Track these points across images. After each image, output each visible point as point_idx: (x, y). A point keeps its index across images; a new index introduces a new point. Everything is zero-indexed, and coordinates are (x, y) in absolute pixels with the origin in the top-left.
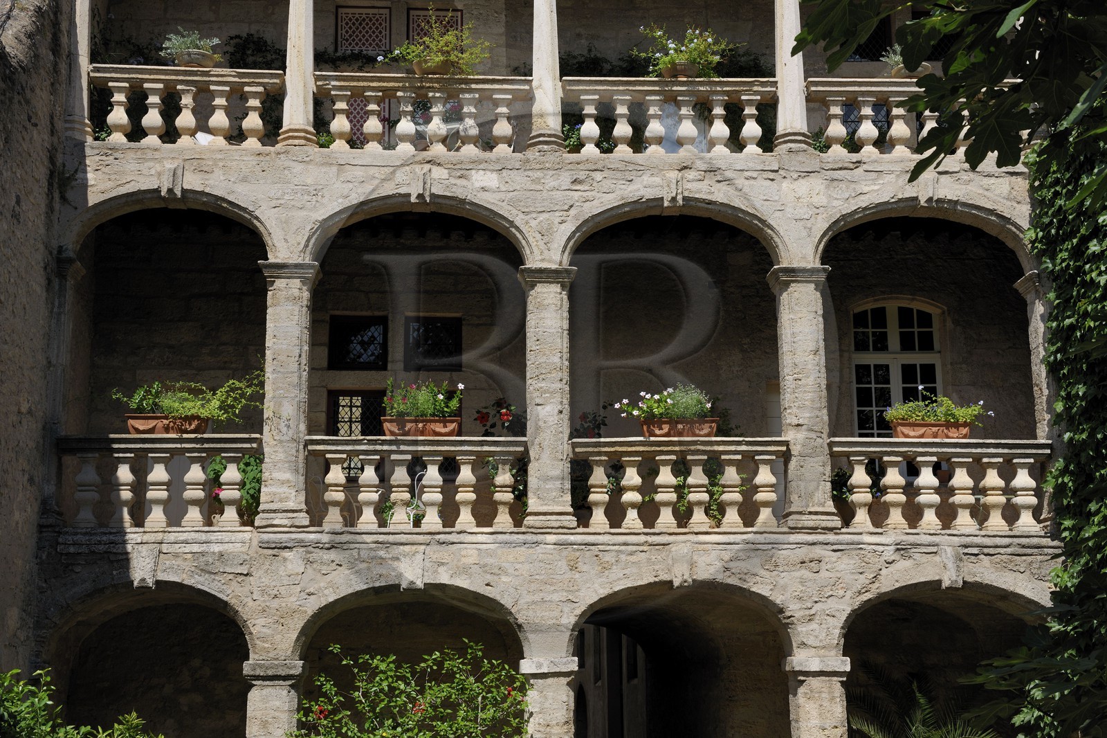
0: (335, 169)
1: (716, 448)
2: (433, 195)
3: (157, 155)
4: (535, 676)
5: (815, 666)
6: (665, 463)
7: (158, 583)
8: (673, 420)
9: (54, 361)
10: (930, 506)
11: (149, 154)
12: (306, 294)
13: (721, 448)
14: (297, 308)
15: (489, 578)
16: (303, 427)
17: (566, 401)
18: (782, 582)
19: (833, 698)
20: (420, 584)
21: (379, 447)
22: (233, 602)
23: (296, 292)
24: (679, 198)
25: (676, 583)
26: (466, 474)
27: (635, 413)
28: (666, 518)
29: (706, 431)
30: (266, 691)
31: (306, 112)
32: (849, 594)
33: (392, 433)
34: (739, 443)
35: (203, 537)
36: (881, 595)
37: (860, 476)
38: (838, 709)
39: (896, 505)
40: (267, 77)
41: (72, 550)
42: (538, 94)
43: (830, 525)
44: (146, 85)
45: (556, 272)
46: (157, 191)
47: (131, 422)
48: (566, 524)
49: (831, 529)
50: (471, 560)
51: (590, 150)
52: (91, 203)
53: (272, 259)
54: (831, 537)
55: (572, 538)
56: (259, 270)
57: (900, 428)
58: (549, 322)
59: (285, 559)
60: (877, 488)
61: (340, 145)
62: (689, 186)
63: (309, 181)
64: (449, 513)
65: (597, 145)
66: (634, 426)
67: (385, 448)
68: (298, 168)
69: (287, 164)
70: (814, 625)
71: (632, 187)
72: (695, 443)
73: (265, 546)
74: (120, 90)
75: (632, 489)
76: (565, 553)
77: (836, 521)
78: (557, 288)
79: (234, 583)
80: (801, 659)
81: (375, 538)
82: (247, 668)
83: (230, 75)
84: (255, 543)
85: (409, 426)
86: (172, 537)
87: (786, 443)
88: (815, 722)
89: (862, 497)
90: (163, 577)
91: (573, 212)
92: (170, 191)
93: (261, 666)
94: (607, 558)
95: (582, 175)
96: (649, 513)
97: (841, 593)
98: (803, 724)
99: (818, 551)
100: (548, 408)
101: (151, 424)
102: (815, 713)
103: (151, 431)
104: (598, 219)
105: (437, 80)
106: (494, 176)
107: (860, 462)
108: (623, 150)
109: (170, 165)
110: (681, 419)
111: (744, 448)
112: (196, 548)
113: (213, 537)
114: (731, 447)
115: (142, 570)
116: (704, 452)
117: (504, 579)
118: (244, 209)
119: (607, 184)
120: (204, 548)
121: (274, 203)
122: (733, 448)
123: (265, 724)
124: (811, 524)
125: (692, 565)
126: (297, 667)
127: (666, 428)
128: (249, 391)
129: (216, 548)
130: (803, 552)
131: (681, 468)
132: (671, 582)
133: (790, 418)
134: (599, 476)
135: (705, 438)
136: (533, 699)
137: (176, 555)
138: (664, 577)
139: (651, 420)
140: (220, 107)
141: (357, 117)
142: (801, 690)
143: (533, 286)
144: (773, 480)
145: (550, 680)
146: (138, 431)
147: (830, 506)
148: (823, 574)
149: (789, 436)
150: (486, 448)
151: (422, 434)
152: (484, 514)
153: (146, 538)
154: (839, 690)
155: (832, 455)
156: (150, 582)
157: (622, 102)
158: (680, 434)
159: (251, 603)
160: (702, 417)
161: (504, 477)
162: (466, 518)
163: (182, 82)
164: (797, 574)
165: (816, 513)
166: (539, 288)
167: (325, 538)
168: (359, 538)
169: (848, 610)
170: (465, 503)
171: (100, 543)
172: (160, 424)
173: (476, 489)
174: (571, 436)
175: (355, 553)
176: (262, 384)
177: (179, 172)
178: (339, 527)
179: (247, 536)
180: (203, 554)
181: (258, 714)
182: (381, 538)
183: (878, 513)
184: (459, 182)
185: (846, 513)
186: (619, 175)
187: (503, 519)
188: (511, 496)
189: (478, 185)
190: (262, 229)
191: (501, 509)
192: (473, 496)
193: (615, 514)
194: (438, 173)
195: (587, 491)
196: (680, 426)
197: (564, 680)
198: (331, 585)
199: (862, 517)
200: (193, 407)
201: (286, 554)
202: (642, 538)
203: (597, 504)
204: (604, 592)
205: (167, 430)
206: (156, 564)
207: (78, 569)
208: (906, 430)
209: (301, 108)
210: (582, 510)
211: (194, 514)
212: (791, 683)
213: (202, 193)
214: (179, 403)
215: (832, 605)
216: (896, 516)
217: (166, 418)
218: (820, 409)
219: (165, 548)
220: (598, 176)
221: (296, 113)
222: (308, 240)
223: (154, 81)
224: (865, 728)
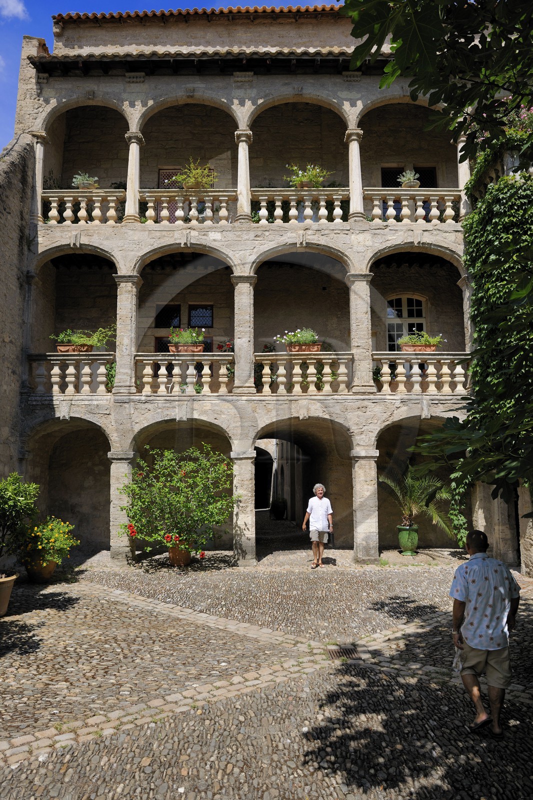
0: (147, 233)
1: (319, 357)
2: (191, 244)
3: (69, 229)
4: (236, 459)
5: (363, 454)
6: (297, 364)
7: (71, 417)
8: (300, 344)
9: (26, 321)
10: (417, 382)
11: (66, 229)
12: (135, 290)
13: (322, 357)
14: (130, 296)
15: (216, 416)
16: (133, 349)
17: (252, 337)
18: (348, 417)
19: (371, 468)
20: (185, 419)
21: (167, 358)
22: (103, 426)
23: (130, 289)
24: (304, 243)
25: (301, 418)
26: (206, 370)
27: (283, 341)
28: (297, 389)
29: (316, 349)
30: (118, 465)
31: (135, 208)
32: (379, 422)
33: (173, 351)
34: (330, 354)
35: (90, 398)
36: (393, 423)
37: (386, 369)
38: (373, 472)
39: (401, 382)
40: (119, 193)
41: (34, 403)
42: (240, 197)
43: (372, 391)
44: (65, 199)
45: (247, 277)
46: (69, 245)
47: (58, 347)
48: (251, 392)
49: (372, 393)
50: (208, 408)
51: (264, 222)
52: (40, 252)
53: (119, 274)
54: (372, 397)
55: (254, 398)
56: (113, 278)
57: (404, 348)
58: (244, 300)
59: (125, 408)
60: (393, 375)
61: (150, 222)
62: (309, 237)
63: (136, 238)
64: (199, 387)
65: (267, 220)
66: (283, 347)
67: (170, 358)
68: (131, 232)
69: (126, 231)
70: (363, 436)
71: (283, 238)
72: (310, 355)
73: (116, 402)
74: (54, 201)
75: (282, 376)
76: (250, 405)
77: (375, 390)
78: (248, 285)
79: (103, 418)
80: (357, 451)
81: (165, 398)
82: (109, 455)
83: (102, 192)
84: (112, 400)
85: (180, 348)
86: (76, 398)
87: (353, 355)
88: (362, 478)
89: (386, 378)
90: (73, 415)
91: (255, 250)
92: (74, 244)
93: (115, 454)
94: (270, 406)
95: (259, 233)
96: (290, 387)
97: (376, 421)
98: (357, 480)
99: (366, 403)
100: (244, 339)
101: (67, 348)
102: (362, 475)
103: (67, 351)
104: (267, 253)
105: (194, 192)
106: (219, 234)
107: (385, 363)
108: (279, 222)
109: (74, 233)
110: (305, 344)
111: (333, 357)
112: (87, 403)
113: (94, 398)
114: (327, 357)
115: (63, 411)
116: (315, 359)
117: (223, 416)
118: (107, 252)
119: (271, 237)
120: (90, 402)
121: (120, 249)
122: (328, 357)
123: (118, 479)
124: (363, 391)
125: (308, 409)
126: (131, 454)
127: (297, 348)
128: (110, 333)
129: (95, 403)
130: (359, 404)
131: (304, 366)
132: (299, 417)
133: (354, 343)
134: (267, 370)
135: (315, 352)
136: (236, 469)
137: (78, 406)
138: (295, 415)
139: (291, 345)
140: (97, 207)
141: (157, 209)
142: (357, 465)
143: (237, 284)
144: (346, 371)
145: (243, 461)
146: (61, 351)
147: (372, 383)
148: (367, 413)
149: (354, 351)
150: (215, 358)
151: (186, 351)
152: (215, 387)
153: (65, 398)
154: (373, 465)
155: (373, 360)
156: (67, 418)
157: (279, 200)
158: (304, 351)
159: (111, 427)
160: (314, 343)
161: (223, 370)
162: (206, 389)
163: (81, 196)
164: (356, 413)
165: (365, 386)
166: (240, 285)
167: (143, 398)
168: (158, 398)
169: (379, 429)
170: (206, 382)
171: (46, 400)
172: (71, 348)
173: (212, 376)
174: (254, 352)
175: (156, 405)
176: (115, 330)
177: (79, 236)
178: (149, 394)
179: (109, 397)
180: (90, 405)
181: (115, 475)
182: (168, 398)
183: (393, 385)
184: (203, 237)
185: (379, 386)
186: (276, 233)
187: (223, 390)
188: (227, 379)
189: (211, 238)
190: (115, 261)
191: (222, 385)
192: (209, 379)
193: (274, 386)
194: (194, 233)
195: (261, 376)
196: (304, 347)
197: (250, 461)
198: (145, 419)
199: (386, 387)
200: (85, 340)
201: (126, 405)
202: (286, 398)
203: (266, 383)
204: (268, 422)
205: (74, 351)
206: (70, 409)
207: (37, 411)
208: (407, 348)
209: (133, 206)
210: (259, 385)
211: (86, 388)
212: (353, 462)
213: (89, 245)
214: (78, 339)
215: (371, 427)
216: (401, 387)
217: (73, 345)
218: (368, 339)
219: (73, 402)
220: (267, 233)
221: (131, 208)
222: (135, 265)
223: (68, 196)
224: (386, 481)
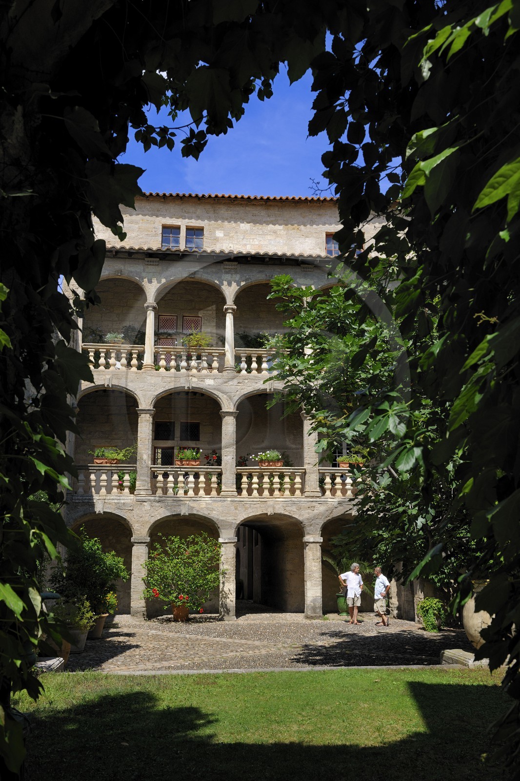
0: (161, 378)
1: (282, 471)
2: (192, 387)
3: (104, 373)
4: (223, 543)
5: (312, 540)
6: (266, 475)
7: (104, 512)
8: (269, 461)
9: (71, 440)
10: (350, 489)
11: (101, 373)
12: (151, 419)
13: (284, 471)
14: (148, 424)
15: (209, 512)
16: (150, 462)
17: (235, 455)
18: (302, 514)
19: (317, 550)
20: (187, 514)
21: (174, 469)
22: (128, 519)
23: (148, 418)
24: (272, 389)
25: (269, 514)
26: (202, 479)
27: (257, 459)
28: (266, 493)
29: (280, 465)
30: (138, 547)
31: (152, 359)
32: (323, 517)
33: (179, 465)
34: (290, 469)
35: (118, 498)
36: (333, 518)
37: (328, 480)
38: (319, 554)
39: (339, 489)
40: (139, 347)
41: (77, 501)
42: (227, 354)
43: (318, 495)
44: (100, 350)
45: (232, 412)
46: (104, 385)
47: (95, 460)
48: (234, 495)
49: (318, 497)
50: (203, 506)
51: (244, 372)
52: (82, 389)
53: (140, 408)
54: (318, 499)
55: (236, 499)
56: (136, 411)
57: (341, 464)
58: (229, 429)
59: (144, 505)
60: (333, 483)
61: (162, 370)
62: (275, 385)
63: (152, 382)
64: (196, 490)
65: (246, 370)
66: (256, 463)
67: (176, 469)
68: (149, 378)
69: (145, 376)
70: (312, 527)
71: (257, 385)
72: (276, 469)
73: (138, 501)
74: (92, 351)
75: (255, 483)
76: (233, 504)
77: (320, 494)
78: (232, 418)
79: (128, 513)
80: (308, 538)
81: (173, 499)
82: (132, 540)
83: (128, 346)
84: (135, 500)
85: (184, 462)
86: (108, 498)
87: (305, 469)
88: (311, 557)
89: (328, 486)
90: (106, 510)
91: (238, 393)
92: (108, 385)
93: (137, 539)
94: (247, 506)
95: (241, 381)
96: (260, 491)
97: (321, 517)
98: (307, 558)
99: (314, 504)
100: (229, 457)
101: (101, 461)
102: (311, 555)
103: (101, 463)
104: (245, 395)
105: (194, 349)
106: (212, 381)
107: (328, 475)
108: (254, 372)
109: (108, 377)
110: (272, 461)
111: (291, 471)
112: (116, 501)
113: (121, 498)
114: (287, 470)
115: (99, 508)
116: (279, 472)
117: (214, 512)
118: (131, 391)
119: (249, 384)
120: (118, 501)
121: (141, 389)
122: (288, 471)
123: (138, 557)
124: (312, 495)
125: (274, 508)
126: (148, 539)
127: (267, 464)
128: (133, 451)
129: (122, 501)
130: (309, 504)
131: (271, 476)
132: (267, 514)
133: (306, 461)
134: (245, 479)
135: (279, 467)
136: (223, 550)
137: (110, 504)
138: (265, 512)
139: (262, 461)
140: (124, 357)
141: (168, 360)
142: (307, 548)
143: (224, 417)
144: (300, 481)
145: (228, 544)
146: (97, 463)
147: (318, 489)
148: (314, 511)
149: (306, 467)
150: (209, 470)
151: (188, 465)
152: (208, 491)
153: (100, 498)
154: (319, 548)
155: (319, 473)
156: (102, 512)
157: (254, 356)
158: (271, 466)
159: (133, 519)
160: (278, 460)
161: (214, 479)
162: (202, 492)
163: (112, 349)
164: (307, 511)
165: (314, 492)
166: (226, 418)
167: (157, 498)
168: (168, 499)
169: (323, 523)
170: (202, 488)
171: (86, 499)
172: (104, 461)
173: (205, 483)
174: (236, 466)
175: (166, 504)
176: (137, 448)
177: (111, 379)
178: (161, 495)
179: (132, 498)
180: (118, 503)
181: (136, 554)
182: (175, 499)
183: (333, 491)
184: (201, 382)
185: (323, 491)
186: (253, 381)
187: (214, 493)
188: (217, 485)
189: (207, 384)
190: (137, 397)
191: (213, 489)
192: (204, 485)
193: (250, 491)
194: (194, 380)
195: (241, 484)
196: (271, 463)
197: (233, 545)
198: (159, 513)
199: (328, 493)
200: (115, 456)
201: (145, 503)
202: (258, 499)
203: (244, 488)
204: (246, 517)
205: (106, 463)
206: (104, 506)
207: (79, 507)
208: (343, 465)
209: (150, 358)
210: (239, 490)
211: (115, 490)
212: (305, 546)
213: (118, 386)
214: (111, 454)
215: (318, 521)
216: (339, 493)
217: (106, 459)
218: (316, 458)
219: (106, 501)
220: (246, 381)
221: (148, 359)
222: (152, 401)
223: (102, 348)
224: (328, 560)
